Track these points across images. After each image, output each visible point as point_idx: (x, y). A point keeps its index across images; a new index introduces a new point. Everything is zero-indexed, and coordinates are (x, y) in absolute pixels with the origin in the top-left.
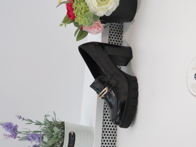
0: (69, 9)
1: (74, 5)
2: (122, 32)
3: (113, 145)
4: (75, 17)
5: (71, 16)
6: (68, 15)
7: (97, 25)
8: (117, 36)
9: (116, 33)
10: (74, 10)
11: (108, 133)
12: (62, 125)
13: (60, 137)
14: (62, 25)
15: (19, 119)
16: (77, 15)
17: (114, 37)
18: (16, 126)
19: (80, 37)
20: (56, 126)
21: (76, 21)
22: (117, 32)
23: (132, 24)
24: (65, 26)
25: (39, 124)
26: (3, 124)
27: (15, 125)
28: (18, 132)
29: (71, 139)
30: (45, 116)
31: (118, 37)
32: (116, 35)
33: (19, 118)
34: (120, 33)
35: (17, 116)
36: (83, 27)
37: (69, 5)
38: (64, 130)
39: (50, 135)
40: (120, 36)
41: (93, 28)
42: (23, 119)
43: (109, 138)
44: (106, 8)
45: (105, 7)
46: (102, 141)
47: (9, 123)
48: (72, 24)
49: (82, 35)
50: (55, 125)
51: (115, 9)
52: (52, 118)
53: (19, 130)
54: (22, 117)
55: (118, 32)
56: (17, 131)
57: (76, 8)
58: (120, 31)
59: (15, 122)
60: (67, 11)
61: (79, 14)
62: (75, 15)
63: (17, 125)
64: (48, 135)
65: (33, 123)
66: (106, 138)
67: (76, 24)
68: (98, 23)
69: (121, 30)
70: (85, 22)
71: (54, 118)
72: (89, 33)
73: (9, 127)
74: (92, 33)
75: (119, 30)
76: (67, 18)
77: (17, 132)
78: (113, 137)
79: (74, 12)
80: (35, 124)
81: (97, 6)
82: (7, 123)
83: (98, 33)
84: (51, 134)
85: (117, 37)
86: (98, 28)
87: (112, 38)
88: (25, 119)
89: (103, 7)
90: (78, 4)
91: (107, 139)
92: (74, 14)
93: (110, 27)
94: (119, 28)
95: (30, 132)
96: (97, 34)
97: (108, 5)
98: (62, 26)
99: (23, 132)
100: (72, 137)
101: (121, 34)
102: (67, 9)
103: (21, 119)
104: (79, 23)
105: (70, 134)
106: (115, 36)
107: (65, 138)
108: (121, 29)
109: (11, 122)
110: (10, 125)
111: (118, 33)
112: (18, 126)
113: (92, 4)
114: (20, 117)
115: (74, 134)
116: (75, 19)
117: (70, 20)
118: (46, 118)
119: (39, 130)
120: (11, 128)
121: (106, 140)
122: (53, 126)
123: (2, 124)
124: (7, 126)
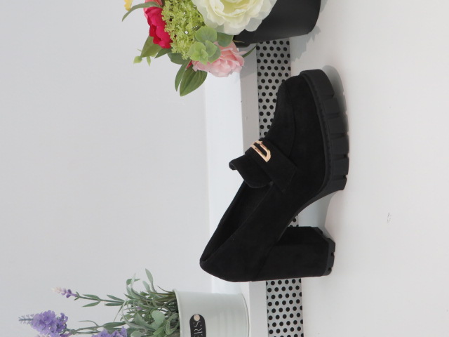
0: (153, 23)
1: (166, 13)
2: (289, 56)
3: (296, 332)
4: (172, 41)
5: (160, 39)
6: (153, 38)
7: (228, 56)
8: (276, 68)
9: (272, 62)
10: (166, 24)
11: (281, 305)
12: (170, 300)
13: (169, 332)
14: (139, 59)
15: (68, 296)
16: (175, 36)
17: (270, 72)
18: (63, 316)
19: (187, 85)
20: (157, 304)
21: (174, 51)
22: (276, 60)
23: (314, 39)
24: (149, 61)
25: (116, 302)
26: (31, 318)
27: (60, 316)
28: (68, 330)
29: (196, 331)
30: (129, 282)
31: (280, 70)
32: (273, 66)
33: (66, 294)
34: (282, 60)
35: (61, 290)
36: (194, 63)
37: (153, 14)
38: (177, 312)
39: (146, 330)
40: (283, 68)
41: (219, 63)
42: (78, 296)
43: (285, 316)
44: (246, 14)
45: (243, 10)
46: (269, 325)
47: (46, 313)
48: (166, 57)
49: (193, 81)
50: (154, 304)
51: (267, 12)
52: (145, 283)
53: (70, 325)
54: (73, 292)
55: (279, 58)
56: (66, 329)
57: (171, 20)
58: (282, 56)
59: (59, 307)
60: (148, 27)
61: (180, 34)
62: (172, 37)
63: (66, 315)
64: (141, 330)
65: (101, 302)
66: (278, 317)
67: (176, 58)
68: (230, 51)
69: (285, 53)
70: (201, 55)
71: (149, 283)
72: (208, 74)
73: (47, 323)
74: (216, 74)
75: (279, 53)
76: (152, 44)
77: (67, 332)
78: (295, 313)
79: (167, 30)
80: (108, 305)
81: (224, 11)
82: (40, 315)
83: (231, 72)
84: (147, 327)
85: (276, 73)
86: (230, 63)
87: (266, 74)
88: (81, 295)
89: (238, 11)
90: (175, 8)
91: (281, 319)
92: (167, 35)
93: (258, 48)
94: (278, 49)
95: (98, 326)
96: (230, 75)
97: (249, 6)
98: (142, 62)
99: (80, 329)
100: (198, 328)
101: (286, 62)
102: (149, 22)
103: (72, 298)
104: (184, 55)
105: (192, 320)
106: (273, 70)
107: (181, 332)
108: (285, 49)
109: (49, 311)
110: (48, 318)
111: (279, 62)
112: (67, 318)
113: (210, 7)
114: (70, 291)
115: (202, 319)
116: (172, 45)
117: (159, 48)
118: (129, 286)
119: (118, 320)
120: (51, 324)
121: (278, 322)
122: (149, 306)
123: (29, 320)
124: (41, 322)
